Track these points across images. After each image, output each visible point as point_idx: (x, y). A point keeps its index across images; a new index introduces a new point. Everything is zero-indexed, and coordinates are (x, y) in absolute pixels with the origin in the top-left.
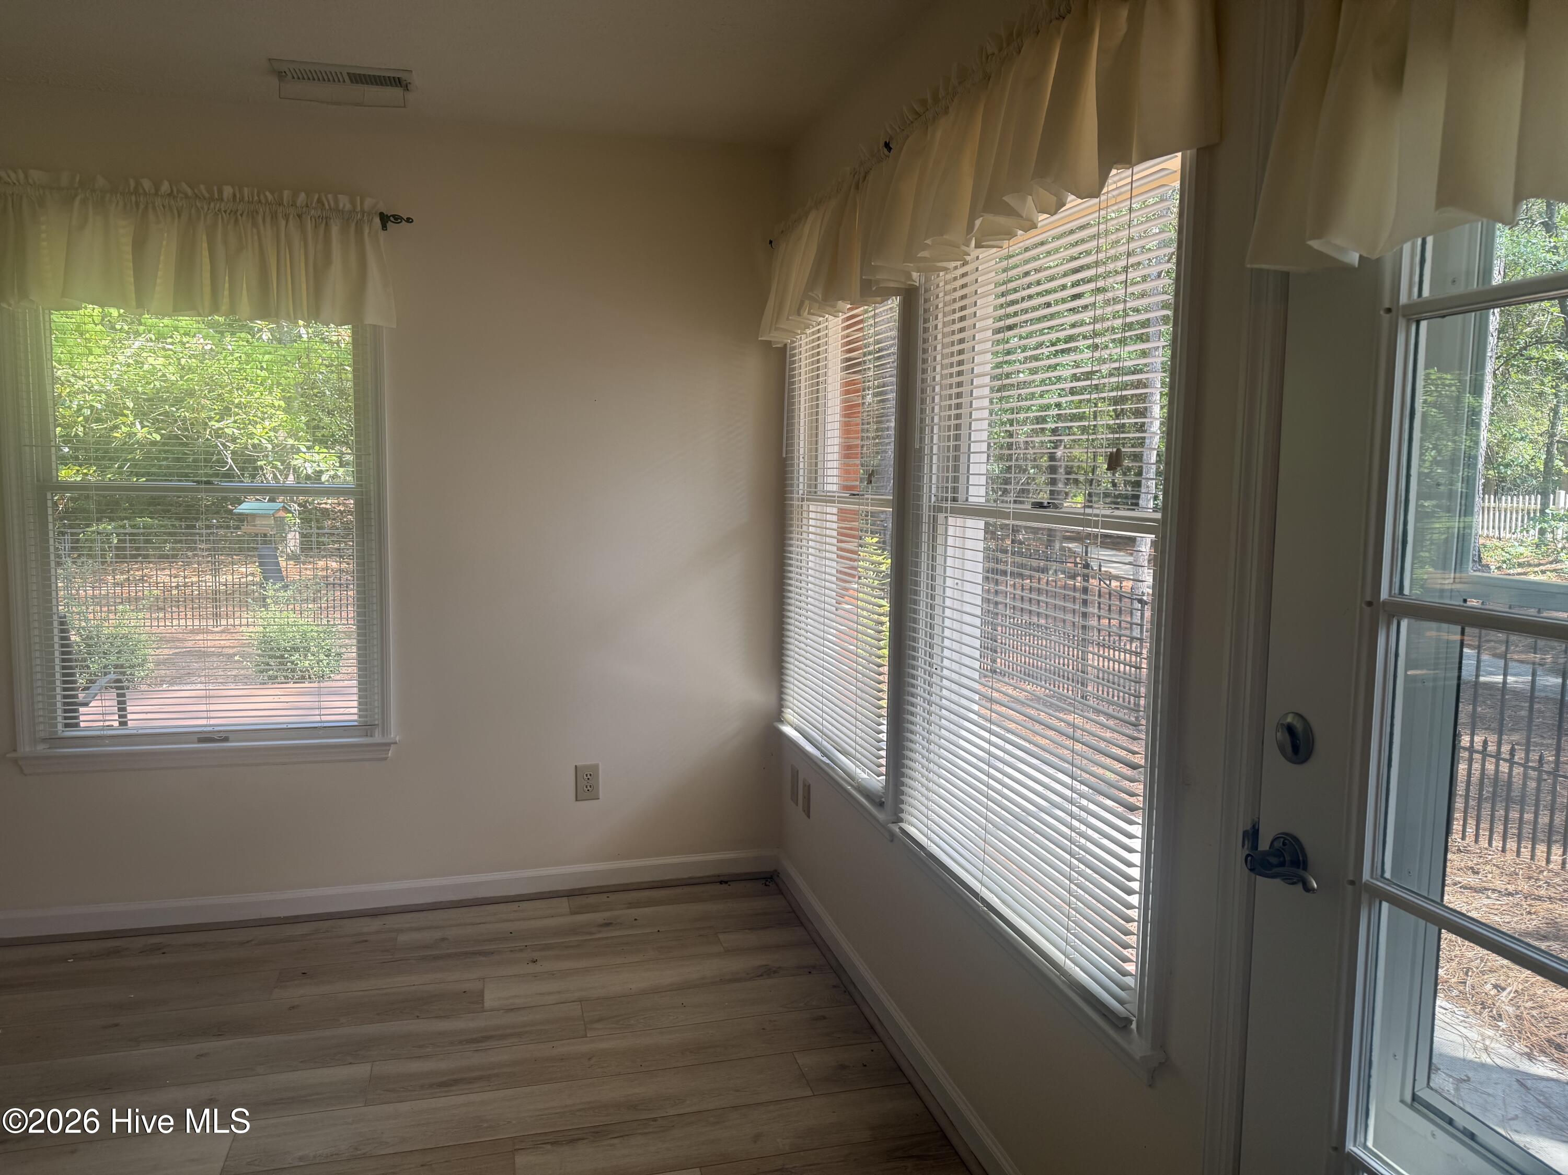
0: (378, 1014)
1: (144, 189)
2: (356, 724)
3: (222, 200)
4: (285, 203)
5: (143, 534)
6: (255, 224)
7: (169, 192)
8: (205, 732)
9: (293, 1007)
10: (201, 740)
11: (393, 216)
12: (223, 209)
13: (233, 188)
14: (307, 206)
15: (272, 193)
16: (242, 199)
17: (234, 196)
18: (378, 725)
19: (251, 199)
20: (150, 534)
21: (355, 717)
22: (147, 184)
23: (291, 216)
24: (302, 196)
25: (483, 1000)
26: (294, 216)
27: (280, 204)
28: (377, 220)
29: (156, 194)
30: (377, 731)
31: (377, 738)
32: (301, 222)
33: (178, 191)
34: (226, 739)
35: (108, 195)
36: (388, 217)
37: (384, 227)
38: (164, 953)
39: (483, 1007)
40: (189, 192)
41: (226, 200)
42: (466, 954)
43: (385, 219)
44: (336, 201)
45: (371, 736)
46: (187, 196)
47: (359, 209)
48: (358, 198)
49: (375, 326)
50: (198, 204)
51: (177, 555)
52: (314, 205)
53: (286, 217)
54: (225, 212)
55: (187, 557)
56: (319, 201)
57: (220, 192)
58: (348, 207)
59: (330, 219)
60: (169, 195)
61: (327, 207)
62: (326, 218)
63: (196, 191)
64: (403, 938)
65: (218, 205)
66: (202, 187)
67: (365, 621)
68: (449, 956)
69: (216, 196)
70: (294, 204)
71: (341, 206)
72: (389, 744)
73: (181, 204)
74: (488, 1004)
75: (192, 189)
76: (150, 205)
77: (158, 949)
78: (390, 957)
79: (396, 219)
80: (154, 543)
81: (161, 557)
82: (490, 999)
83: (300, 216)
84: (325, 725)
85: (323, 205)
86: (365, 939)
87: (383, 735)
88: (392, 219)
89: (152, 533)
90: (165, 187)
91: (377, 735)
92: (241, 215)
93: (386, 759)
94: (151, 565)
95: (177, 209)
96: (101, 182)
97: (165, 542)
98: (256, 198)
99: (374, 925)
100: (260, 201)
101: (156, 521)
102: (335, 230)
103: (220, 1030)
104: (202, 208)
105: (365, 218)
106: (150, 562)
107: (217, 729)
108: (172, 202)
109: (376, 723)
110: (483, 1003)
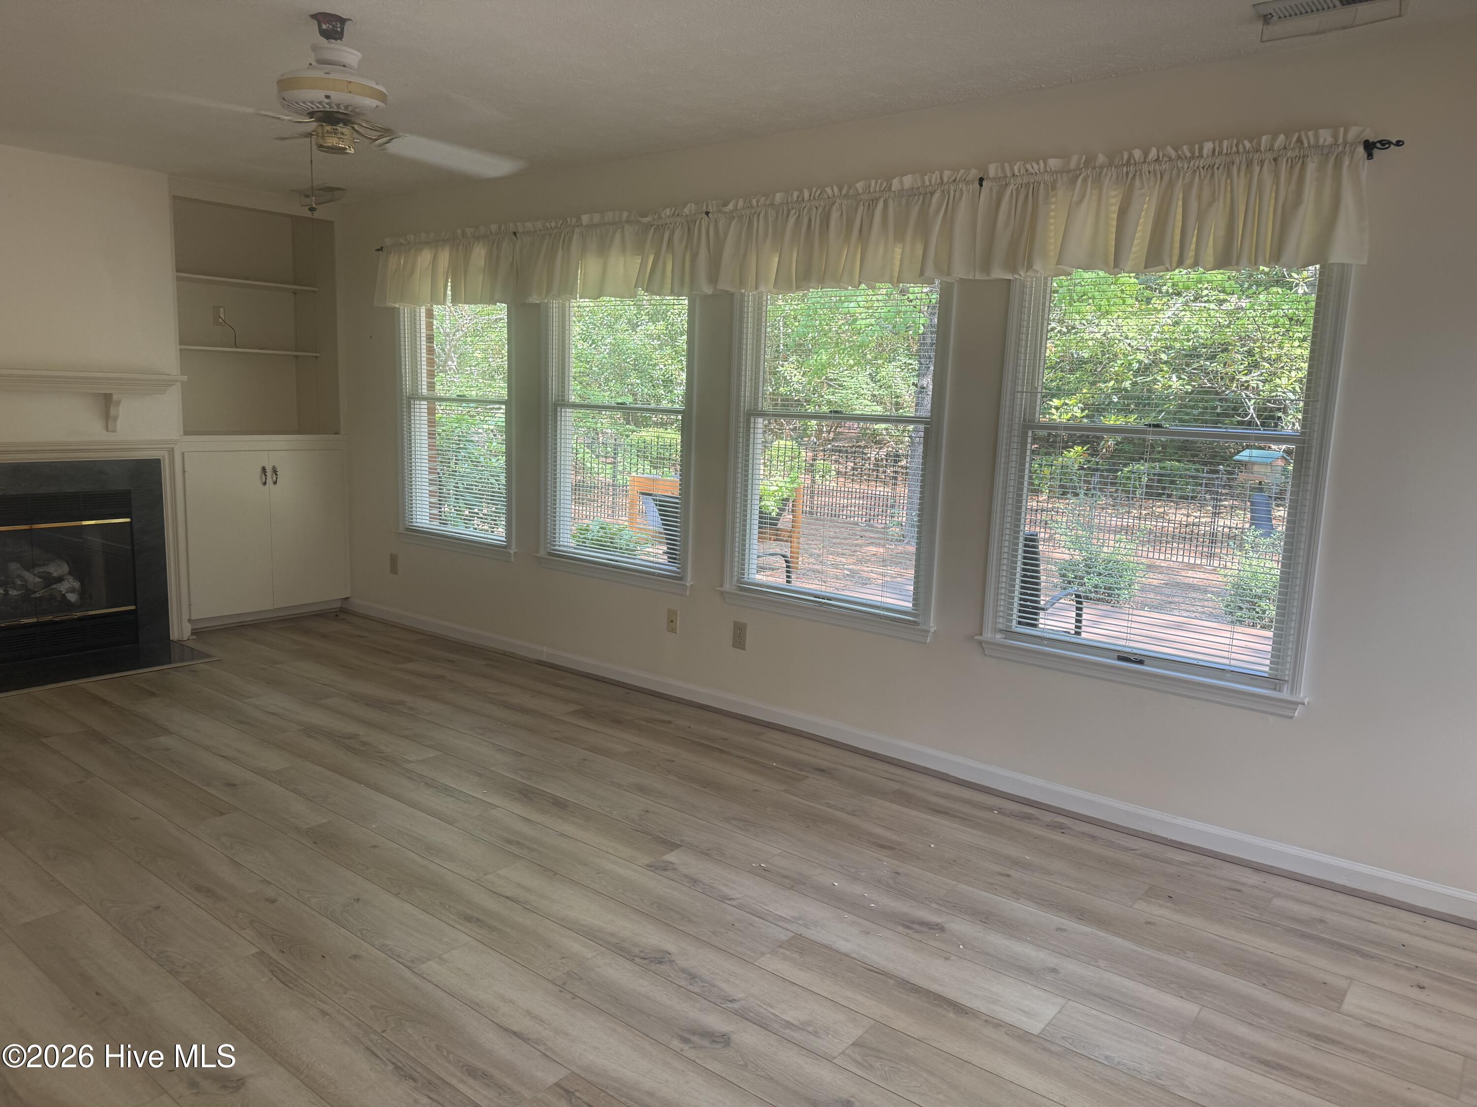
0: (1225, 964)
1: (1135, 160)
2: (1267, 675)
3: (1202, 157)
4: (1262, 149)
5: (1169, 475)
6: (1229, 175)
7: (1156, 158)
8: (1124, 652)
9: (1150, 923)
10: (1120, 658)
11: (1380, 142)
12: (1202, 166)
13: (1213, 143)
14: (1285, 148)
15: (1251, 141)
16: (1220, 153)
17: (1214, 150)
18: (1287, 681)
19: (1229, 151)
20: (1175, 476)
21: (1267, 669)
22: (1137, 154)
23: (1267, 162)
24: (1282, 137)
25: (1342, 1001)
26: (1270, 161)
27: (1258, 150)
28: (1361, 150)
29: (1145, 162)
30: (1285, 687)
31: (1285, 694)
32: (1276, 164)
33: (1164, 155)
34: (1141, 662)
35: (1105, 170)
36: (1374, 144)
37: (1370, 156)
38: (1063, 833)
39: (1339, 1008)
40: (1173, 154)
41: (1205, 156)
42: (1341, 946)
43: (1369, 147)
44: (1317, 137)
45: (1279, 691)
46: (1170, 159)
47: (1341, 140)
48: (1342, 129)
49: (1343, 265)
50: (1180, 165)
51: (1196, 497)
52: (1292, 145)
53: (1262, 163)
54: (1203, 168)
55: (1205, 500)
56: (1299, 140)
57: (1201, 149)
58: (1330, 140)
59: (1308, 157)
60: (1156, 161)
61: (1306, 145)
62: (1304, 156)
63: (1180, 153)
64: (1278, 902)
65: (1198, 162)
66: (1185, 147)
67: (1289, 573)
68: (1321, 940)
69: (1197, 154)
70: (1271, 149)
71: (1321, 141)
72: (1297, 704)
73: (1164, 167)
74: (1345, 1007)
75: (1176, 151)
76: (1138, 173)
77: (1061, 828)
78: (1257, 915)
79: (1383, 145)
80: (1177, 484)
81: (1181, 497)
82: (1351, 1003)
83: (1275, 160)
84: (1233, 669)
85: (1302, 143)
86: (1239, 888)
87: (1292, 693)
88: (1378, 145)
89: (1177, 475)
90: (1153, 153)
91: (1285, 691)
92: (1218, 168)
93: (1292, 718)
94: (1172, 504)
95: (1161, 173)
96: (1101, 159)
97: (1187, 484)
98: (1234, 149)
99: (1253, 879)
100: (1238, 152)
101: (1182, 465)
102: (1311, 167)
103: (1081, 914)
104: (1182, 168)
105: (1347, 148)
106: (1171, 501)
107: (1135, 651)
108: (1157, 167)
109: (1286, 678)
110: (1341, 1004)
